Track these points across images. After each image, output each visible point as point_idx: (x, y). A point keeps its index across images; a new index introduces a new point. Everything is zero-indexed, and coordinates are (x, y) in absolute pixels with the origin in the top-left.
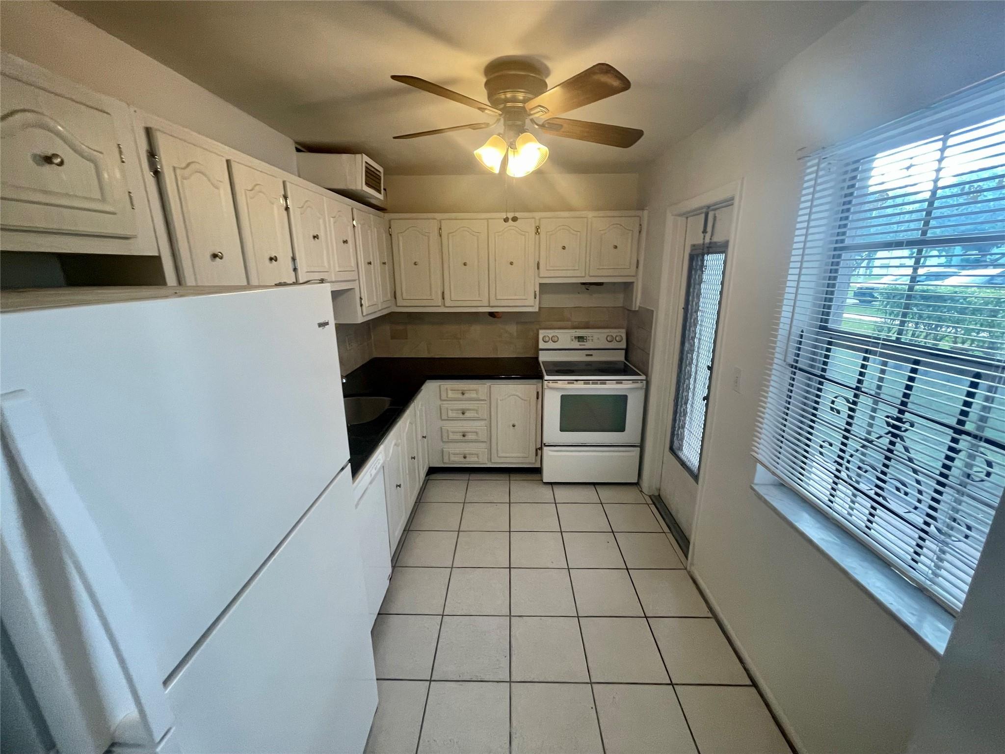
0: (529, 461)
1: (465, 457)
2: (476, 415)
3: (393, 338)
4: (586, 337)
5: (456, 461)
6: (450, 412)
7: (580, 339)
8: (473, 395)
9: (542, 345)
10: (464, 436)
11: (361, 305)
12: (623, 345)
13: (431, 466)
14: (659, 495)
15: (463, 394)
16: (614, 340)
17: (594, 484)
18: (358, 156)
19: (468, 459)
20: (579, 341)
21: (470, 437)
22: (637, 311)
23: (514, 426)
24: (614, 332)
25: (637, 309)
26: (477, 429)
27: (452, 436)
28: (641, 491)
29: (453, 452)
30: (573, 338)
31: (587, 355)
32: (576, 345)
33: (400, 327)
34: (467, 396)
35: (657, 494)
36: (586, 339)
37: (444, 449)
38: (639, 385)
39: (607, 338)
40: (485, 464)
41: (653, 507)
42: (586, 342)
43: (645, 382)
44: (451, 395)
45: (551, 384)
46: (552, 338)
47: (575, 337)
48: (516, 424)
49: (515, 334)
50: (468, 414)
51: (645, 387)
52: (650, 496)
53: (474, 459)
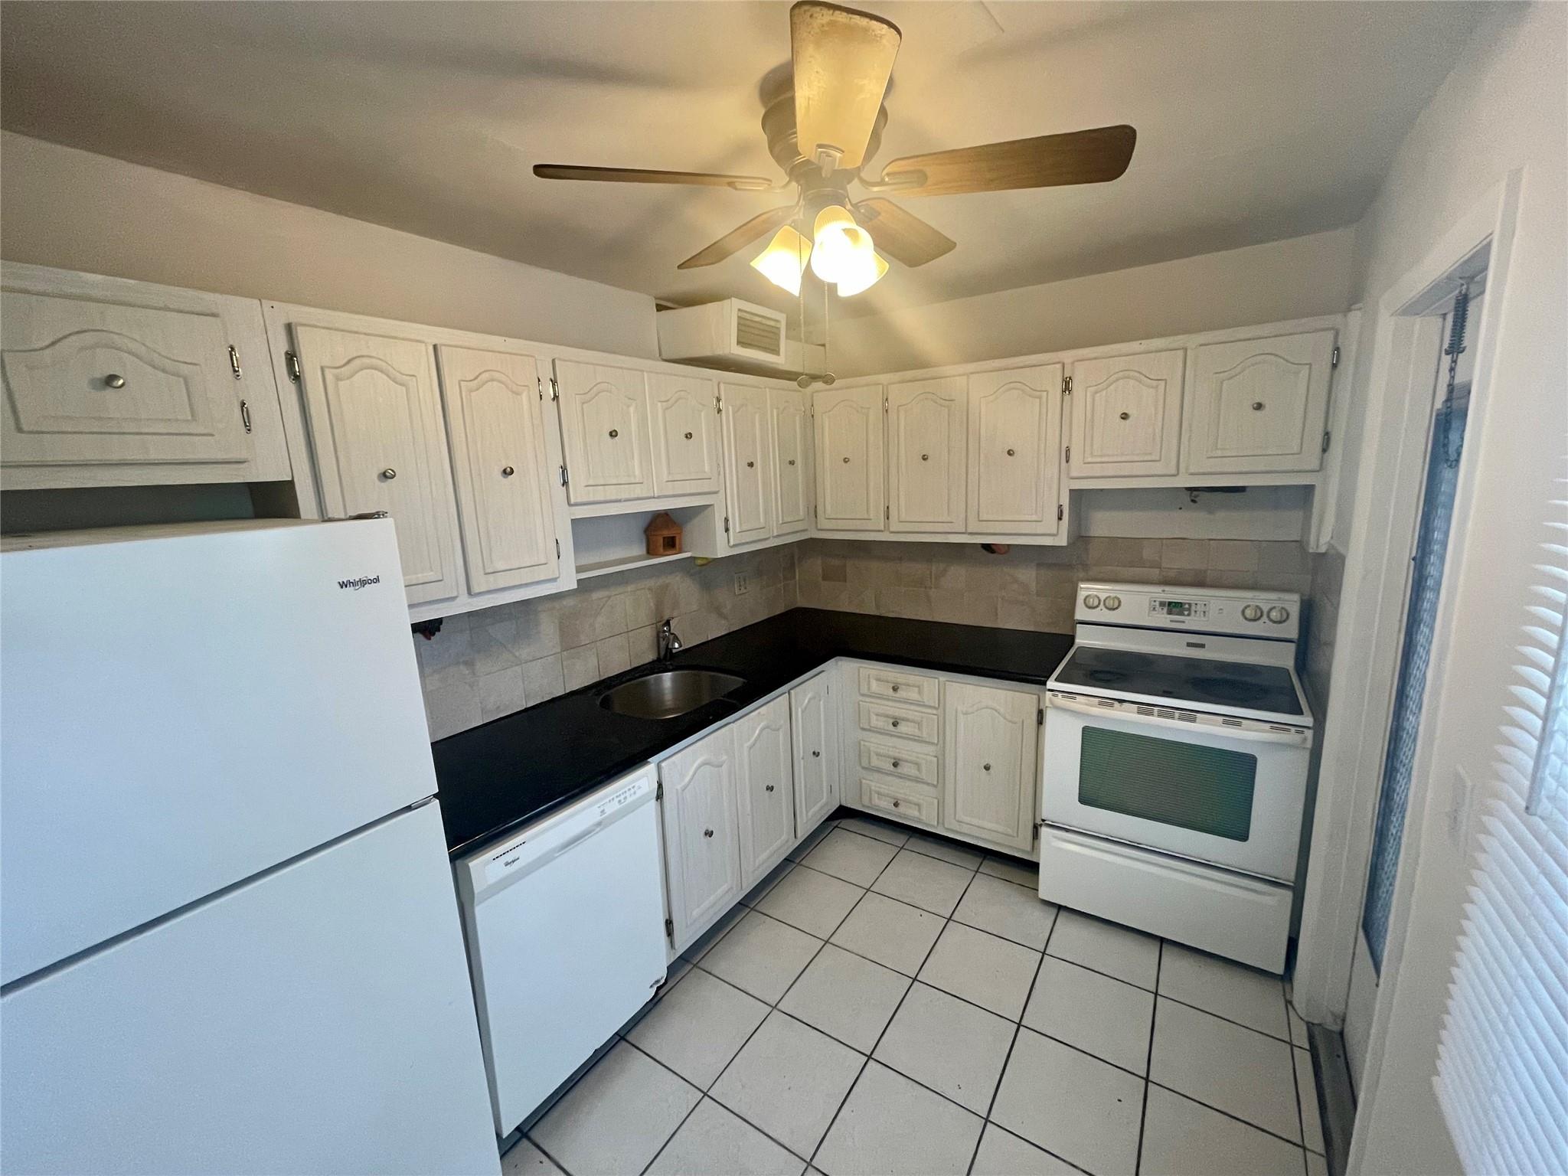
0: (1016, 847)
1: (896, 805)
2: (917, 732)
3: (825, 578)
4: (1190, 604)
5: (882, 807)
6: (873, 717)
7: (1174, 607)
8: (913, 695)
9: (1081, 613)
10: (895, 765)
11: (727, 530)
12: (1292, 630)
13: (844, 804)
14: (1341, 1034)
15: (895, 689)
16: (1265, 616)
17: (1162, 941)
18: (726, 302)
19: (902, 809)
20: (1170, 613)
21: (905, 769)
22: (1323, 555)
23: (987, 768)
24: (1264, 599)
25: (1323, 550)
26: (918, 757)
27: (875, 762)
28: (1289, 1003)
29: (877, 789)
30: (1157, 604)
31: (1189, 645)
32: (1163, 619)
33: (835, 562)
34: (901, 694)
35: (1336, 1028)
36: (1189, 610)
37: (864, 781)
38: (1291, 737)
39: (1243, 612)
40: (933, 826)
41: (1304, 1060)
42: (1189, 615)
43: (1309, 734)
44: (875, 686)
45: (1060, 700)
46: (1105, 601)
47: (1162, 604)
48: (992, 763)
49: (1033, 586)
50: (903, 728)
51: (1309, 744)
52: (1310, 1026)
53: (913, 812)
